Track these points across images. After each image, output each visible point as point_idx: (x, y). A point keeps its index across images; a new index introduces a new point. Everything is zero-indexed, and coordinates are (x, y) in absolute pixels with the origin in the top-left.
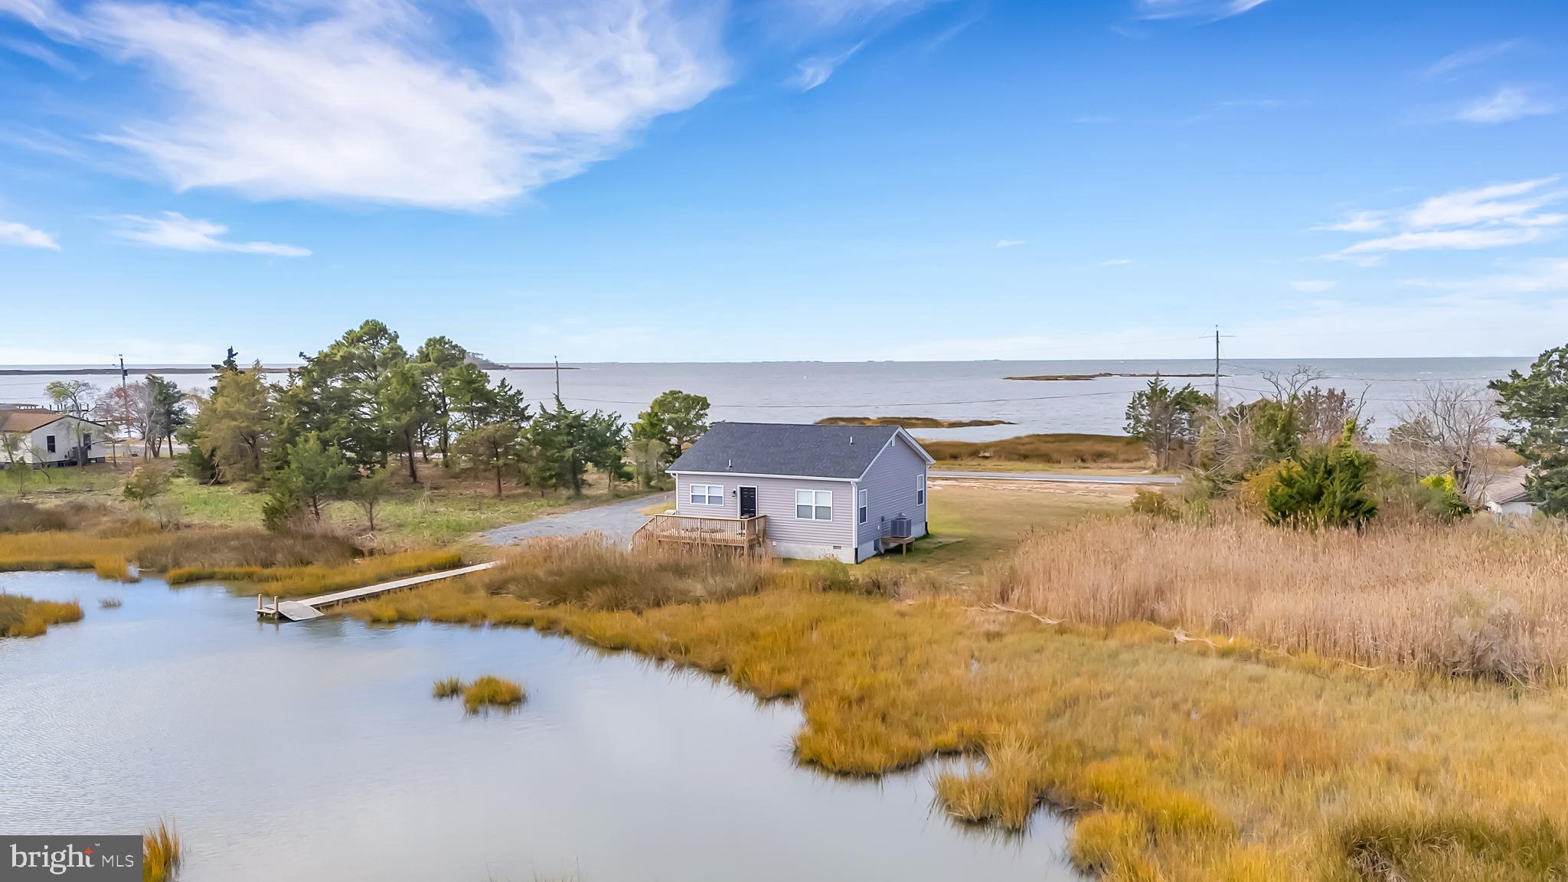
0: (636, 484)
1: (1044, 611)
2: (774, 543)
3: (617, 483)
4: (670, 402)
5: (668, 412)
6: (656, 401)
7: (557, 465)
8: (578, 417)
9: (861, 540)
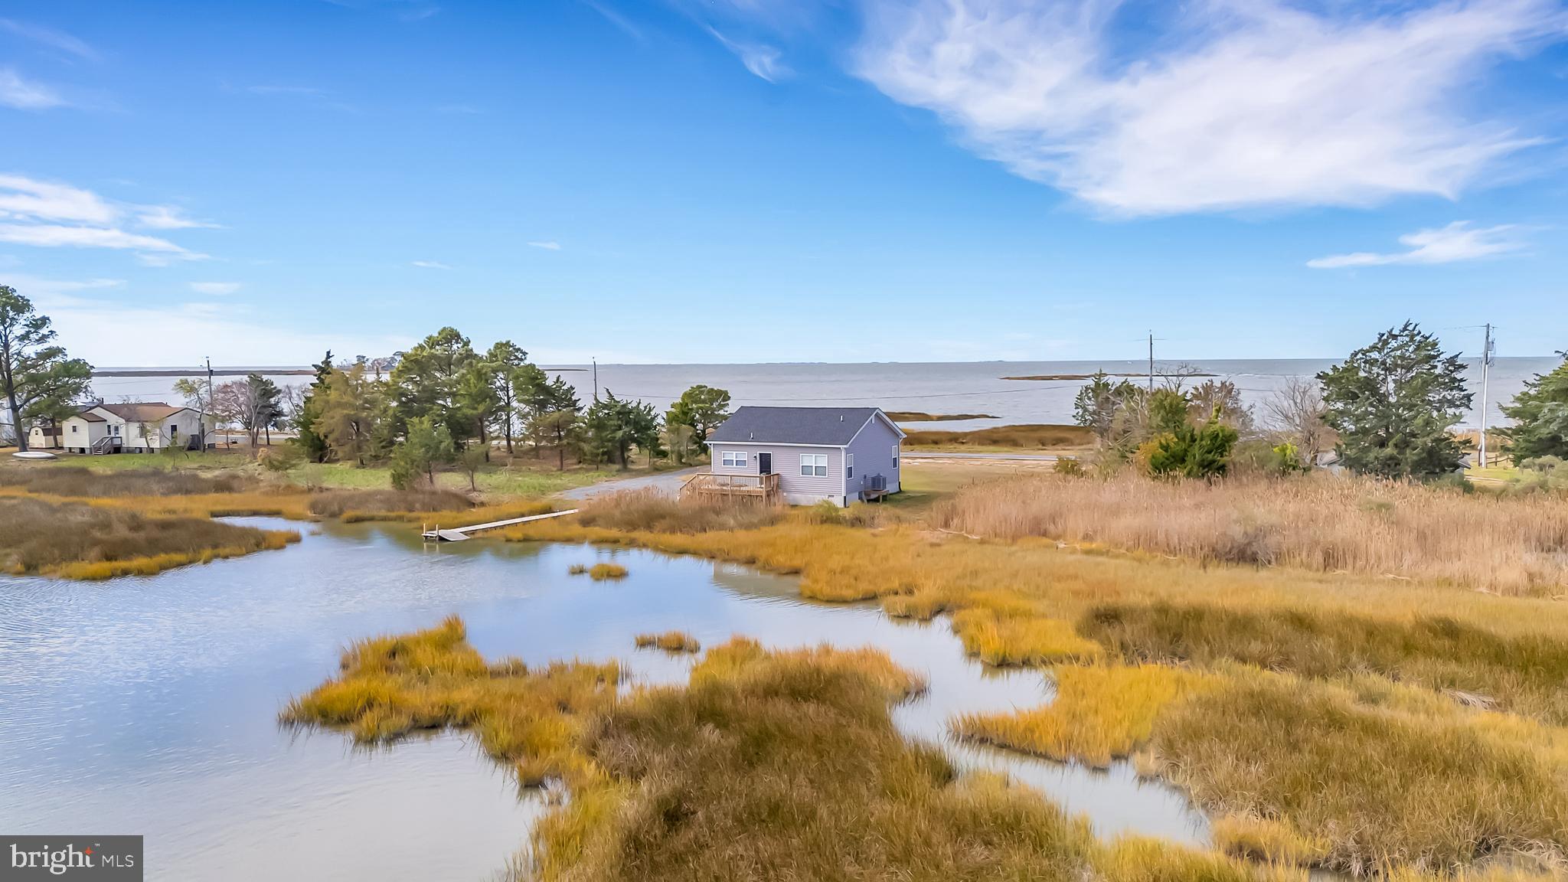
0: (671, 461)
1: (972, 532)
2: (785, 494)
3: (655, 460)
4: (697, 395)
5: (696, 403)
6: (685, 394)
7: (610, 444)
8: (624, 406)
9: (848, 491)
